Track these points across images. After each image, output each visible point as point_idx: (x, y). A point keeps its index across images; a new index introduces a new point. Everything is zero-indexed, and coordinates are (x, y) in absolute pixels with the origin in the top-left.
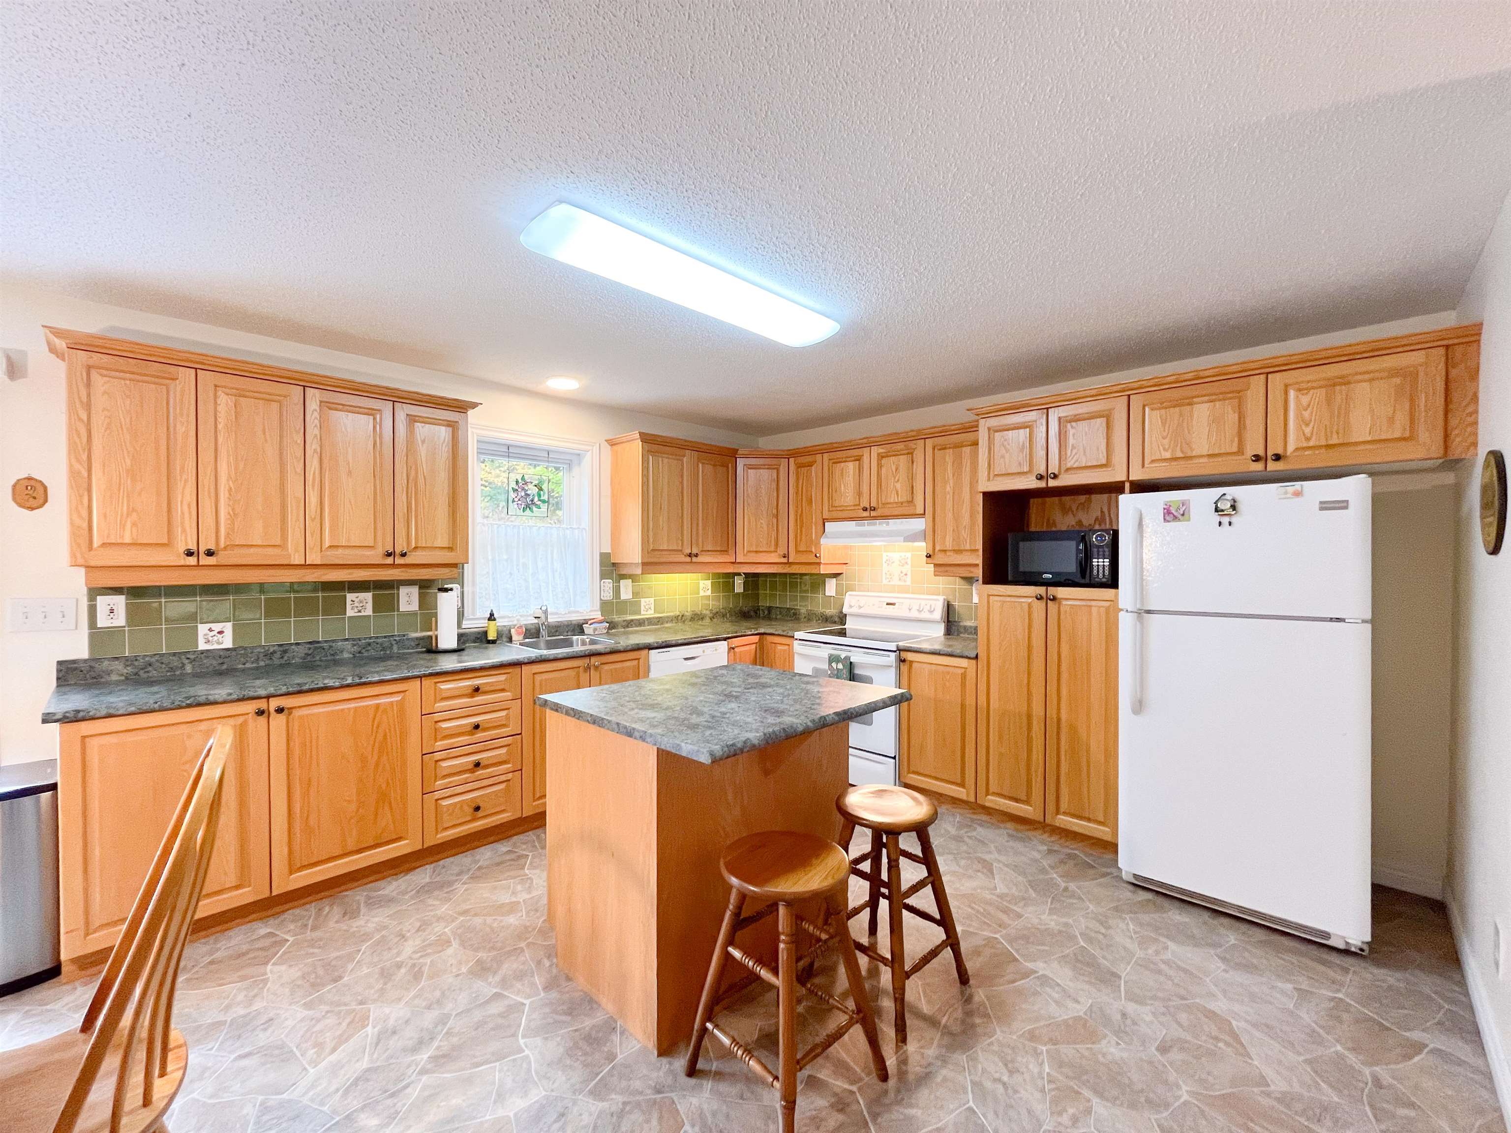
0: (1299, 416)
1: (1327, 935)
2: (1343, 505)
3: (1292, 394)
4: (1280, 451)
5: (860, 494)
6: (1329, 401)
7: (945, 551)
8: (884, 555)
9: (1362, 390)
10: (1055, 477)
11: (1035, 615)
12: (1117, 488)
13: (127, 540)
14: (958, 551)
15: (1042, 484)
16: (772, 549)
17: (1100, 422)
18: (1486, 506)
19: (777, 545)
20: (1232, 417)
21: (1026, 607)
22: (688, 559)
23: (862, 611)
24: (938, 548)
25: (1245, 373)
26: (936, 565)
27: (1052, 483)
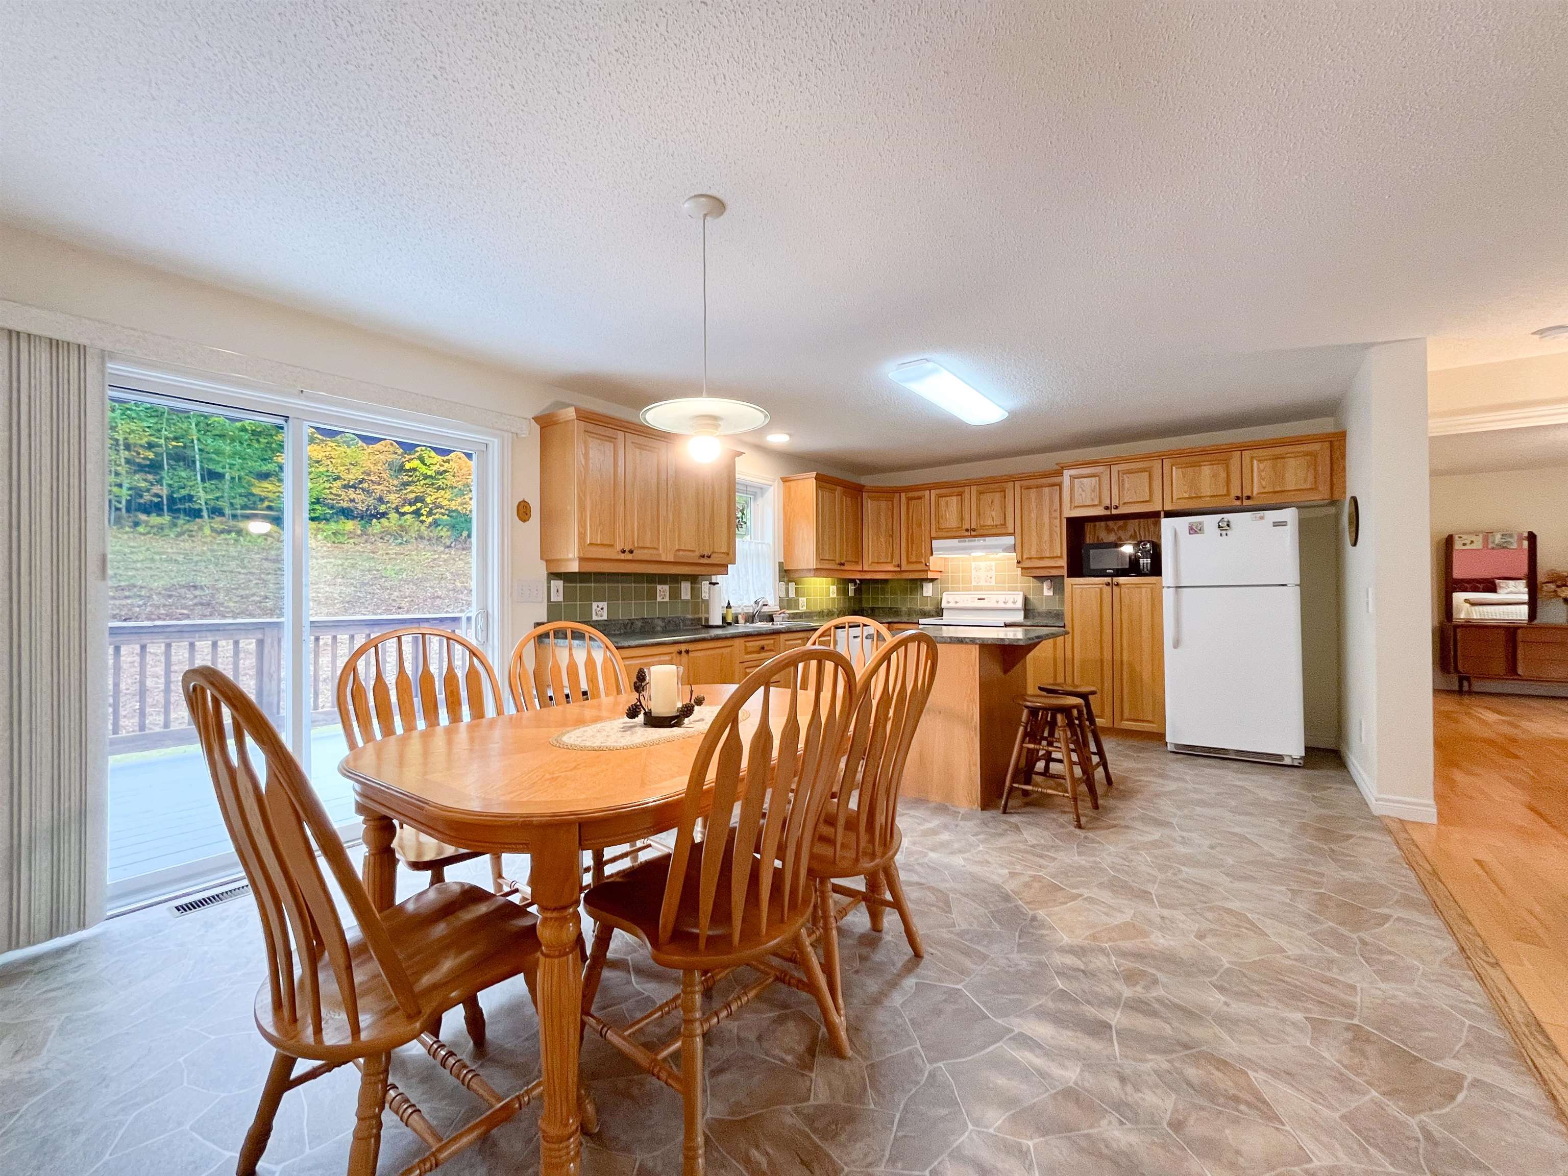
0: (1259, 475)
1: (1281, 757)
2: (1283, 524)
3: (1255, 462)
4: (1249, 494)
5: (962, 519)
6: (1274, 467)
7: (1030, 558)
8: (973, 564)
9: (1292, 462)
10: (1116, 507)
11: (1105, 596)
12: (1155, 515)
13: (599, 542)
14: (1042, 558)
15: (1108, 513)
16: (889, 560)
17: (1146, 475)
18: (1350, 523)
19: (892, 558)
20: (1223, 475)
21: (1098, 590)
22: (839, 567)
23: (958, 605)
24: (1025, 557)
25: (1230, 449)
26: (1022, 568)
27: (1114, 512)
